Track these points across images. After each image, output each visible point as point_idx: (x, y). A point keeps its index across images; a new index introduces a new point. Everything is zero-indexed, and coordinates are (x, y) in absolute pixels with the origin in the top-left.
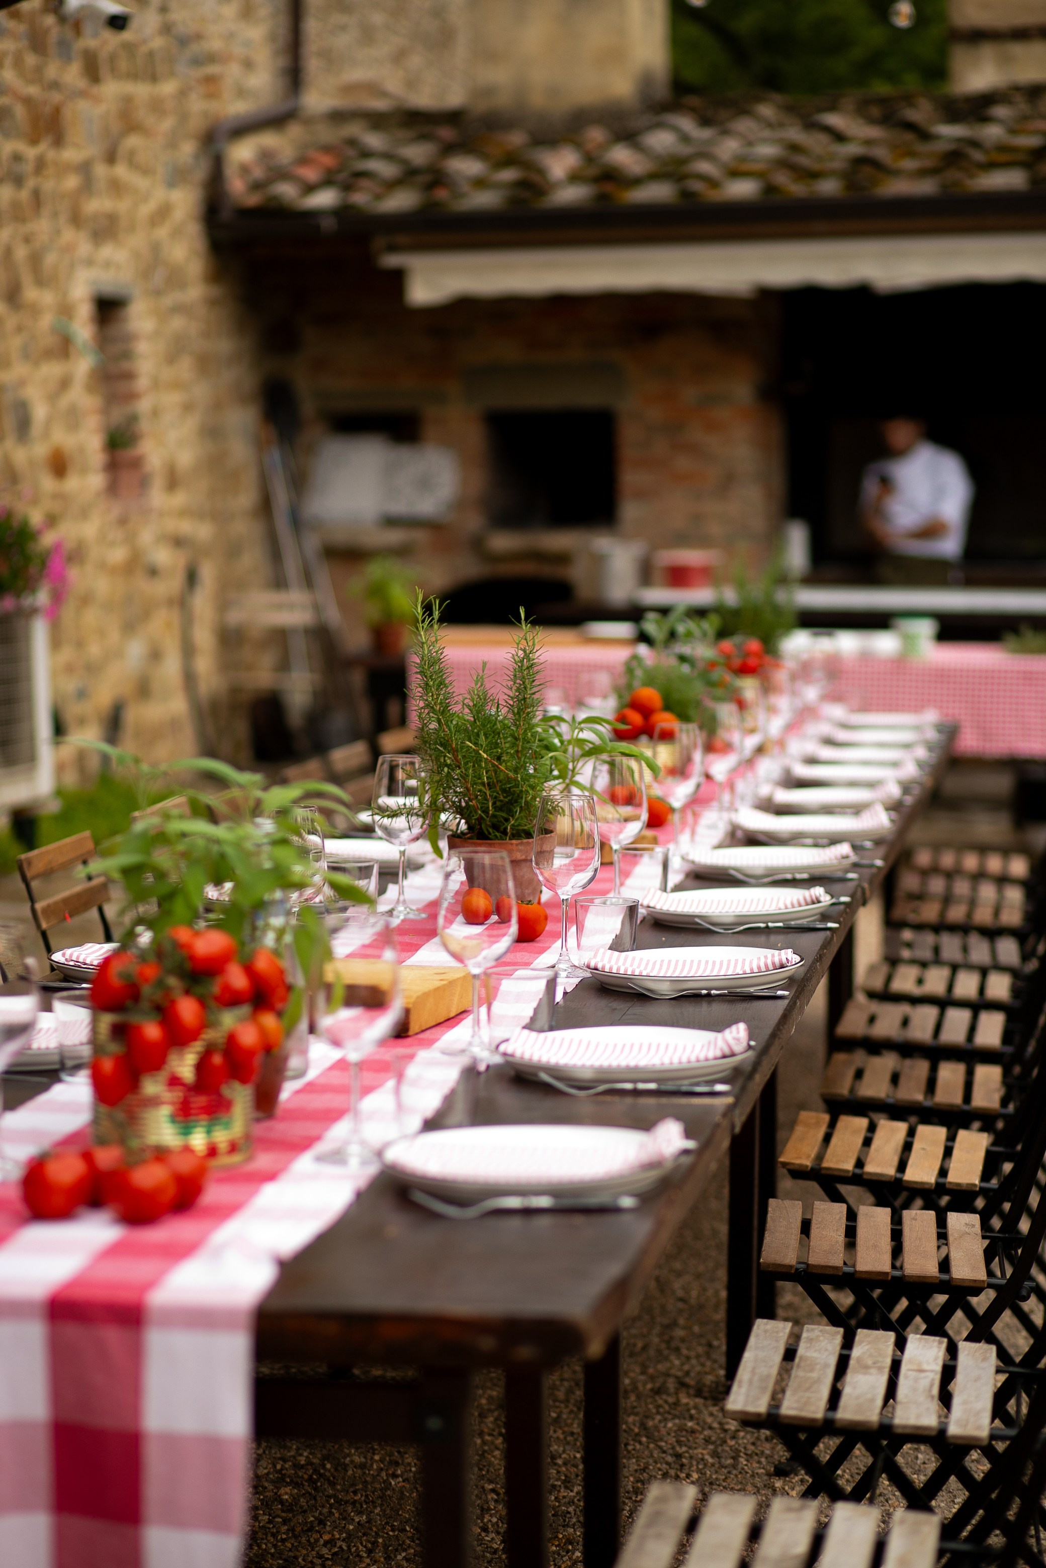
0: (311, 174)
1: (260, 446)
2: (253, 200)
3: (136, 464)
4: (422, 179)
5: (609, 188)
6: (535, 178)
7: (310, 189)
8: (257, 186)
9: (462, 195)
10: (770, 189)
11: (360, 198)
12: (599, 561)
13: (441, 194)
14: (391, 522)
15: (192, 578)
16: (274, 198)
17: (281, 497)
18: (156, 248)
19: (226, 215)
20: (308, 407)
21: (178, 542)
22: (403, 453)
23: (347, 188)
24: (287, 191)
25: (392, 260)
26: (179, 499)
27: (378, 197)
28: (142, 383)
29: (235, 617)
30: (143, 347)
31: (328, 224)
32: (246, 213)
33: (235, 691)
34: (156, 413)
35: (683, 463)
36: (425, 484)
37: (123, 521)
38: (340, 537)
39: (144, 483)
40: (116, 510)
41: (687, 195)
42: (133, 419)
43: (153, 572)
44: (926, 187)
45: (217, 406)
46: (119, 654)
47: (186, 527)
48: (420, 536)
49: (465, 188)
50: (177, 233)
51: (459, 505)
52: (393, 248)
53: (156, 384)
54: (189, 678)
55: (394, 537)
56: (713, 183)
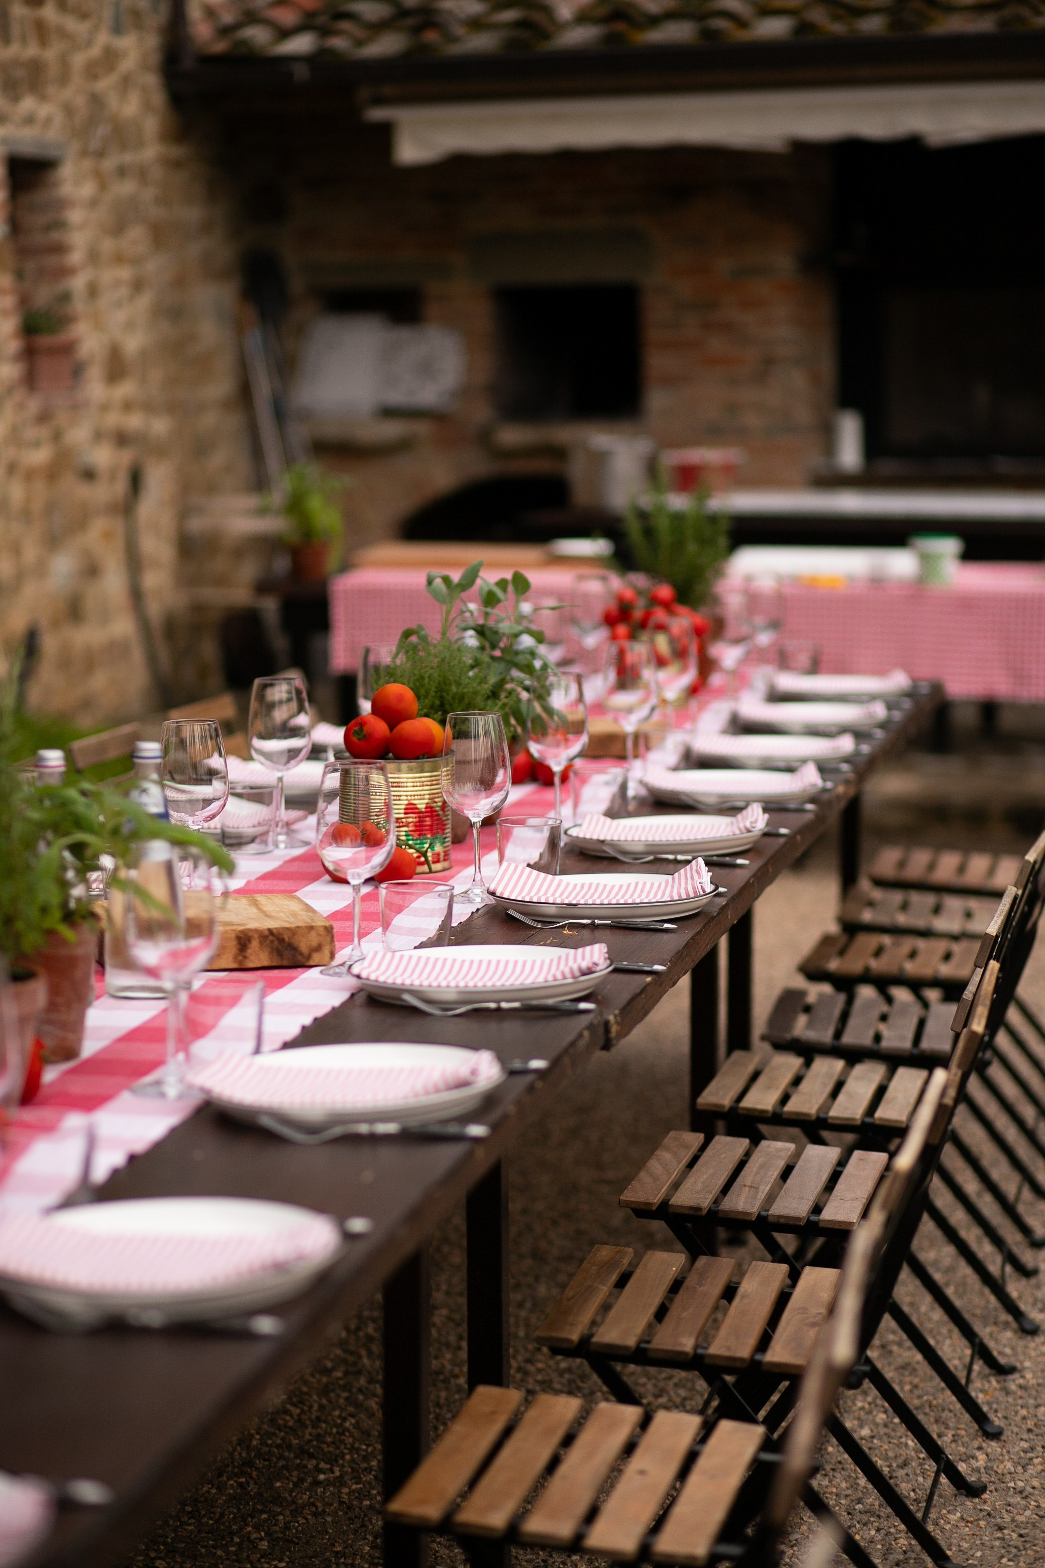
0: (287, 17)
1: (239, 328)
2: (220, 47)
3: (68, 349)
4: (410, 21)
5: (620, 27)
6: (538, 17)
7: (284, 33)
8: (225, 31)
9: (453, 39)
10: (804, 28)
11: (338, 43)
12: (600, 459)
13: (431, 36)
14: (389, 412)
15: (136, 480)
16: (244, 43)
17: (263, 388)
18: (96, 100)
19: (188, 64)
20: (297, 284)
21: (122, 439)
22: (404, 334)
23: (325, 32)
24: (258, 35)
25: (377, 114)
26: (126, 389)
27: (360, 43)
28: (76, 257)
29: (196, 525)
30: (75, 216)
31: (301, 72)
32: (209, 60)
33: (198, 608)
34: (93, 291)
35: (716, 345)
36: (426, 369)
37: (44, 417)
38: (331, 431)
39: (78, 371)
40: (34, 405)
41: (708, 34)
42: (66, 297)
43: (89, 475)
44: (985, 24)
45: (180, 282)
46: (41, 570)
47: (134, 422)
48: (421, 428)
49: (459, 31)
50: (126, 82)
51: (464, 392)
52: (380, 101)
53: (93, 257)
54: (136, 595)
55: (392, 430)
56: (741, 23)
